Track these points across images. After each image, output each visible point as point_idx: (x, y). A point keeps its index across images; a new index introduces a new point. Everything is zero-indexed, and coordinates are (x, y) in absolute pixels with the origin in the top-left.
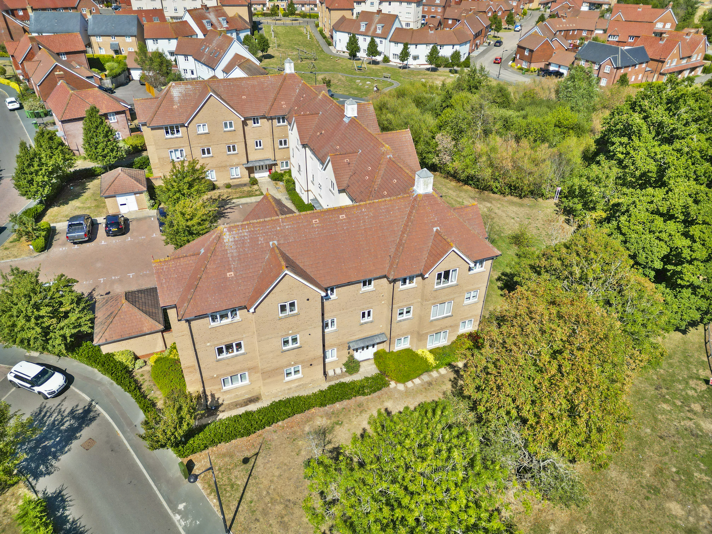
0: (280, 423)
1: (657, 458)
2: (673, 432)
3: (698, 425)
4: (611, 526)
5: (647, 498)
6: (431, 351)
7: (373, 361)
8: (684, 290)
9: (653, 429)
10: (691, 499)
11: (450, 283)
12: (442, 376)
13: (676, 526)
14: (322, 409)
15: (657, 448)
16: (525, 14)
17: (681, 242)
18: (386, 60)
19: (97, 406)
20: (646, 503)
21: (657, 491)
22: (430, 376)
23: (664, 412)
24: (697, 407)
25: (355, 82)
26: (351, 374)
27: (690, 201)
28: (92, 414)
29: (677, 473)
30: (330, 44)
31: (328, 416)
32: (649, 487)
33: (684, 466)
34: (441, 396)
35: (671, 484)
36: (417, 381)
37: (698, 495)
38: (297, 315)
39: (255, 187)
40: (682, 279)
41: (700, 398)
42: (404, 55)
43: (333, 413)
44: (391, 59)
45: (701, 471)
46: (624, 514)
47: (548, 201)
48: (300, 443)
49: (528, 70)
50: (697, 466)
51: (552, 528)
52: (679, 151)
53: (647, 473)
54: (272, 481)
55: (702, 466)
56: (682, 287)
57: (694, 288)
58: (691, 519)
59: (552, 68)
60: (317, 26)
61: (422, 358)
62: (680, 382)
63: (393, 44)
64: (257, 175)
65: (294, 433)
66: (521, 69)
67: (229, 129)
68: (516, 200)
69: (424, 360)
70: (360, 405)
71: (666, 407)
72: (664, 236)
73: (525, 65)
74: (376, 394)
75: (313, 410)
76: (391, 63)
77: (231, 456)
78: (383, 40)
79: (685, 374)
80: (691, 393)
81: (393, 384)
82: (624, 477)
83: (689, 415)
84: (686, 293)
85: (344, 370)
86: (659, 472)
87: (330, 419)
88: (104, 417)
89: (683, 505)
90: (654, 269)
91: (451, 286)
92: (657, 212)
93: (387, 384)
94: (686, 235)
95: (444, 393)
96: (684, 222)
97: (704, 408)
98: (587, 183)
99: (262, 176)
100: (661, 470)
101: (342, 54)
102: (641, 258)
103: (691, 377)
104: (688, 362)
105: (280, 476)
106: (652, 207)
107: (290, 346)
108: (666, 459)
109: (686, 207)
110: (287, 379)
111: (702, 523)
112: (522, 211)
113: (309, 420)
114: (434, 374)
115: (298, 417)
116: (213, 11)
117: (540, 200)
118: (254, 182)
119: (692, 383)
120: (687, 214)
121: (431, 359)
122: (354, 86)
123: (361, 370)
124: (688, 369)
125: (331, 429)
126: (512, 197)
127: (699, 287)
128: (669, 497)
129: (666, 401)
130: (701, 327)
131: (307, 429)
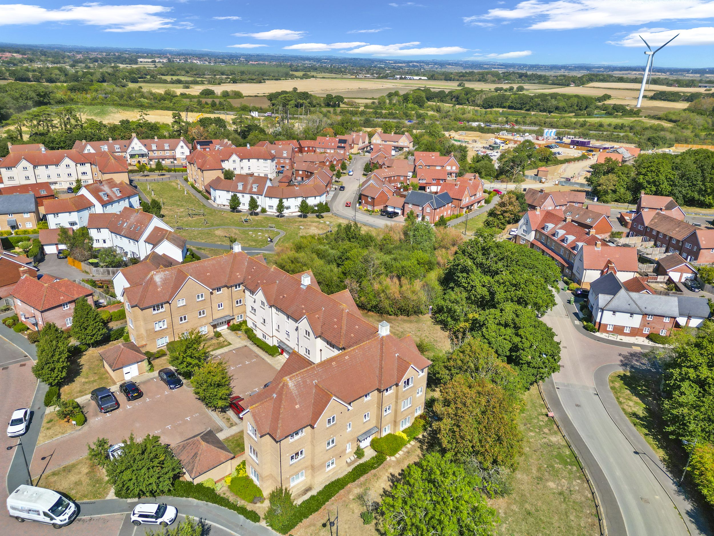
0: (333, 498)
1: (536, 463)
2: (539, 447)
3: (549, 440)
4: (526, 502)
5: (538, 484)
6: (403, 432)
7: (370, 447)
8: (524, 366)
9: (530, 448)
10: (557, 478)
11: (410, 386)
12: (413, 446)
13: (554, 493)
14: (353, 483)
15: (534, 457)
16: (350, 159)
17: (517, 340)
18: (264, 211)
19: (206, 521)
20: (538, 486)
21: (541, 479)
22: (407, 447)
23: (532, 437)
24: (546, 430)
25: (248, 234)
26: (360, 458)
27: (514, 316)
28: (206, 527)
29: (547, 467)
30: (208, 199)
31: (360, 486)
32: (537, 478)
33: (549, 463)
34: (417, 458)
35: (546, 474)
36: (401, 452)
37: (559, 475)
38: (336, 424)
39: (221, 339)
40: (522, 360)
41: (546, 425)
42: (281, 207)
43: (361, 484)
44: (267, 209)
45: (557, 463)
46: (530, 494)
47: (425, 316)
48: (351, 506)
49: (373, 211)
50: (555, 461)
51: (500, 511)
52: (498, 281)
53: (534, 471)
54: (346, 532)
55: (557, 461)
56: (522, 364)
57: (529, 364)
58: (559, 488)
59: (390, 209)
60: (186, 180)
61: (400, 437)
62: (534, 418)
63: (267, 199)
64: (218, 329)
65: (345, 501)
66: (369, 211)
67: (200, 299)
68: (406, 318)
69: (402, 438)
70: (375, 475)
71: (532, 434)
72: (507, 337)
73: (370, 208)
74: (381, 466)
75: (349, 485)
76: (268, 213)
77: (314, 525)
78: (260, 197)
79: (535, 414)
80: (541, 423)
81: (388, 458)
82: (525, 476)
83: (544, 435)
84: (525, 367)
85: (356, 457)
86: (539, 469)
87: (361, 487)
88: (215, 527)
89: (554, 482)
90: (506, 356)
91: (411, 388)
92: (499, 324)
93: (385, 459)
94: (517, 335)
95: (418, 456)
96: (514, 327)
97: (550, 430)
98: (450, 304)
99: (223, 329)
100: (540, 468)
101: (223, 207)
102: (500, 351)
103: (539, 415)
104: (535, 407)
105: (349, 528)
106: (497, 321)
107: (331, 445)
108: (540, 462)
109: (513, 320)
110: (328, 469)
111: (565, 488)
112: (413, 326)
113: (349, 492)
114: (409, 446)
115: (342, 492)
116: (106, 184)
117: (420, 315)
118: (218, 335)
119: (541, 418)
120: (515, 324)
121: (404, 436)
122: (249, 238)
123: (366, 454)
124: (536, 410)
125: (365, 493)
126: (403, 317)
127: (530, 363)
128: (547, 480)
129: (531, 431)
130: (535, 384)
131: (351, 497)
